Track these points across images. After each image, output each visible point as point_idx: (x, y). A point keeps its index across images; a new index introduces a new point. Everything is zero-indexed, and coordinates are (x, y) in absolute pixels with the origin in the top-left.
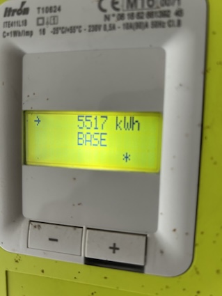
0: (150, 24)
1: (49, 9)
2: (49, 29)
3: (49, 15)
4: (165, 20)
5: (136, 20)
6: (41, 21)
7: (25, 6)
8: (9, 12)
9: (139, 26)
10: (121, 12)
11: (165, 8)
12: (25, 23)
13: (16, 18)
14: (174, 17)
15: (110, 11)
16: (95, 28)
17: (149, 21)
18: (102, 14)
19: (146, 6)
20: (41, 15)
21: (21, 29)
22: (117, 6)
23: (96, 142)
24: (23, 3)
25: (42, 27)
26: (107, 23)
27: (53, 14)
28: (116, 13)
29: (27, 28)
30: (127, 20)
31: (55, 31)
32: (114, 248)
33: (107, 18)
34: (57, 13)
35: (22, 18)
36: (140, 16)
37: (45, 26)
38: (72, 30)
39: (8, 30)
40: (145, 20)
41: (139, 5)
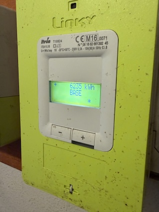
0: (95, 48)
1: (58, 41)
2: (58, 49)
4: (101, 46)
5: (90, 46)
7: (49, 40)
8: (43, 42)
9: (91, 48)
10: (84, 43)
11: (101, 41)
12: (49, 46)
13: (46, 44)
14: (104, 45)
15: (80, 42)
16: (75, 49)
17: (95, 46)
18: (78, 43)
19: (94, 40)
20: (55, 43)
21: (47, 49)
22: (82, 40)
23: (77, 94)
24: (48, 38)
25: (55, 48)
26: (79, 47)
27: (59, 43)
28: (82, 43)
29: (50, 49)
30: (86, 46)
31: (60, 50)
32: (83, 138)
33: (79, 45)
34: (61, 43)
35: (48, 44)
36: (91, 44)
37: (56, 48)
38: (66, 50)
39: (43, 49)
40: (93, 46)
41: (91, 40)
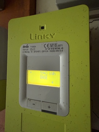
2: (33, 51)
3: (33, 48)
4: (59, 50)
6: (31, 49)
9: (53, 51)
10: (49, 48)
11: (59, 47)
12: (28, 49)
13: (26, 48)
14: (61, 49)
15: (47, 48)
16: (43, 51)
18: (45, 48)
20: (31, 48)
22: (48, 46)
25: (31, 51)
26: (46, 50)
29: (28, 51)
31: (35, 52)
32: (49, 107)
34: (35, 48)
36: (53, 49)
38: (38, 51)
39: (24, 51)
40: (55, 50)
41: (53, 46)
